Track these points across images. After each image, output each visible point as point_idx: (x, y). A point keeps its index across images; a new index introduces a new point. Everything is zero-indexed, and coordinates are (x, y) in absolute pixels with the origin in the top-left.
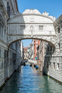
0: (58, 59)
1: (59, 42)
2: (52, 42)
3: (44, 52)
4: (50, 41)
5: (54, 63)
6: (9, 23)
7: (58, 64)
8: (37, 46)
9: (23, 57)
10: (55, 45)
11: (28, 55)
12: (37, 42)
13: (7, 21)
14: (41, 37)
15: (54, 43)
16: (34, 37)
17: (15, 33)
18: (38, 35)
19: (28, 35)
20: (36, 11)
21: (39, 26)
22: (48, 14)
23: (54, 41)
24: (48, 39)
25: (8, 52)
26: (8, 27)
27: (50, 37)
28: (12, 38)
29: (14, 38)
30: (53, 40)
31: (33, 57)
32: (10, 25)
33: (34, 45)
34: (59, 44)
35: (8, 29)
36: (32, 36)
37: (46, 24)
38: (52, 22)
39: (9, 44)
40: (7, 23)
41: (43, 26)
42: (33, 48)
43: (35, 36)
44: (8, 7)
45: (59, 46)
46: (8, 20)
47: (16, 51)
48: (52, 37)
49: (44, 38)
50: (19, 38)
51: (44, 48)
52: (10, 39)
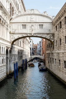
0: (55, 55)
1: (56, 40)
2: (51, 40)
4: (49, 38)
5: (53, 59)
6: (12, 23)
13: (10, 21)
14: (41, 35)
15: (53, 41)
16: (35, 35)
17: (17, 32)
18: (38, 34)
19: (29, 34)
21: (39, 25)
23: (53, 39)
26: (11, 26)
27: (49, 36)
28: (14, 36)
29: (16, 37)
30: (52, 37)
32: (13, 24)
35: (11, 27)
36: (33, 35)
37: (46, 23)
38: (51, 21)
39: (11, 42)
40: (10, 23)
41: (43, 25)
46: (11, 19)
48: (51, 35)
49: (44, 36)
50: (20, 36)
52: (12, 37)
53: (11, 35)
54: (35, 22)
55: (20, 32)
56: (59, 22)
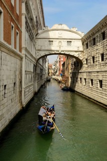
0: (85, 74)
1: (86, 58)
2: (79, 58)
3: (70, 68)
4: (77, 56)
5: (81, 79)
6: (38, 38)
7: (85, 79)
8: (62, 63)
9: (48, 74)
10: (83, 61)
11: (53, 71)
12: (62, 59)
14: (69, 52)
15: (81, 59)
16: (62, 53)
17: (43, 48)
18: (66, 51)
19: (57, 51)
20: (65, 27)
22: (76, 29)
23: (81, 57)
24: (76, 55)
25: (36, 66)
27: (78, 53)
28: (40, 53)
29: (43, 54)
30: (80, 55)
31: (58, 73)
32: (39, 40)
33: (60, 62)
34: (87, 60)
36: (60, 52)
38: (81, 38)
40: (36, 38)
41: (71, 42)
42: (58, 65)
43: (63, 51)
44: (37, 22)
45: (87, 61)
46: (37, 35)
47: (42, 66)
48: (80, 53)
49: (72, 54)
50: (47, 53)
51: (70, 64)
52: (38, 54)
53: (37, 52)
54: (63, 38)
55: (46, 49)
56: (92, 39)
